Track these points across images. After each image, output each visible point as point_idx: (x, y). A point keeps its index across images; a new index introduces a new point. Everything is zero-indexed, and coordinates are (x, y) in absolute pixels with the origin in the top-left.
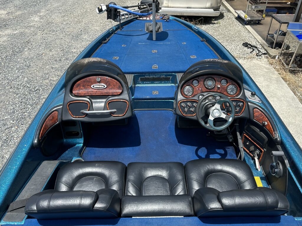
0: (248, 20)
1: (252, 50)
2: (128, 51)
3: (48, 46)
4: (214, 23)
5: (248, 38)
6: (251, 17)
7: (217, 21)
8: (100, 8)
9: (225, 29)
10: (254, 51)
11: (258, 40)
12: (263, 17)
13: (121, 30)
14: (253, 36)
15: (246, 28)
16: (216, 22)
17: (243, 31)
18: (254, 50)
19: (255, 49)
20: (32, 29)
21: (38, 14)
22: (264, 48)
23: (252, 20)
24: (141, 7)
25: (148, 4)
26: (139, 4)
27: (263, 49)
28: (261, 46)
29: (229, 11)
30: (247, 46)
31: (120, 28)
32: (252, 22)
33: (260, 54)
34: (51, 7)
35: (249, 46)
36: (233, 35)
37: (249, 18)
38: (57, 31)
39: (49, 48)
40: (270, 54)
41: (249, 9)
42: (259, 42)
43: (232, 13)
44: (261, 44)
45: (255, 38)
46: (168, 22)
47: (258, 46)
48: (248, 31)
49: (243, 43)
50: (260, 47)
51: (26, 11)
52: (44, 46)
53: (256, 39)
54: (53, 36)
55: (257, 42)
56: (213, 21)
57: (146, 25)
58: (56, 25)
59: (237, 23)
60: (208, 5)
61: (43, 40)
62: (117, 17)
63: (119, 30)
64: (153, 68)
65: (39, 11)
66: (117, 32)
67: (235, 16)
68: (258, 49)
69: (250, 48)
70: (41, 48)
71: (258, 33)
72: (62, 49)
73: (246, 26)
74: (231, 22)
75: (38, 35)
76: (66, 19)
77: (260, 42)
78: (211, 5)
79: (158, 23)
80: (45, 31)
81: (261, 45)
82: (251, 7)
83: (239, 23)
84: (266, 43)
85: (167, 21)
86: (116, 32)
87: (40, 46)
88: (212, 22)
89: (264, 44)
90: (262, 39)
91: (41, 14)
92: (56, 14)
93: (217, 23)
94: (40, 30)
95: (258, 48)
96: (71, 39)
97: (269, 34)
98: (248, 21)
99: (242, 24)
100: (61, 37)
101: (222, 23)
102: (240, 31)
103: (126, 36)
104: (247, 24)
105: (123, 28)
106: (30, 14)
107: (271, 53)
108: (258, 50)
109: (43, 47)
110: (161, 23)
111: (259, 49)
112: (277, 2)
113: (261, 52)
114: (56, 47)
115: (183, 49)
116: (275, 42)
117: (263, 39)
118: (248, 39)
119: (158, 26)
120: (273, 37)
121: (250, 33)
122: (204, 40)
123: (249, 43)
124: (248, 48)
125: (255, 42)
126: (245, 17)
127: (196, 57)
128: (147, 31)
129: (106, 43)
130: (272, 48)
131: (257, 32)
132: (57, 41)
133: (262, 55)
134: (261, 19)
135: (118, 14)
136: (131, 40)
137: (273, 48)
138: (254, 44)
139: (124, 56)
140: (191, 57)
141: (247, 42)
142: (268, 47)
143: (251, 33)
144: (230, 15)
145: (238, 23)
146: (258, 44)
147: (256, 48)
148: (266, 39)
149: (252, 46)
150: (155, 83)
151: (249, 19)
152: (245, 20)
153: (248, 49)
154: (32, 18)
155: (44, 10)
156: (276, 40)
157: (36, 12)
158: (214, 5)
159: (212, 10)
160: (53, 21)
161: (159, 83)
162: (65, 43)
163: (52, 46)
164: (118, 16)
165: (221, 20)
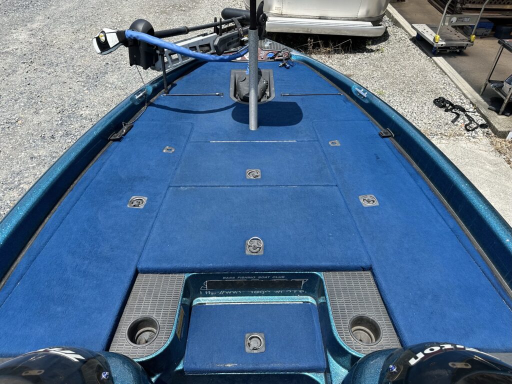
0: (440, 46)
1: (455, 116)
2: (178, 172)
3: (33, 101)
4: (372, 51)
5: (442, 87)
6: (447, 40)
7: (376, 46)
8: (103, 39)
9: (393, 63)
10: (459, 119)
11: (465, 92)
12: (470, 41)
13: (168, 93)
14: (452, 81)
15: (436, 63)
16: (374, 47)
17: (431, 69)
18: (458, 115)
19: (461, 113)
20: (9, 60)
21: (29, 25)
22: (479, 112)
23: (448, 46)
24: (221, 27)
25: (238, 20)
26: (216, 19)
27: (477, 114)
28: (471, 106)
29: (396, 23)
30: (444, 106)
31: (165, 87)
32: (448, 51)
33: (474, 126)
34: (55, 11)
35: (447, 105)
36: (412, 79)
37: (444, 43)
38: (57, 65)
39: (34, 106)
40: (494, 127)
41: (444, 24)
42: (467, 98)
43: (403, 28)
44: (471, 103)
45: (457, 87)
46: (288, 68)
47: (467, 107)
48: (441, 69)
49: (435, 100)
50: (471, 110)
51: (6, 19)
52: (26, 100)
53: (460, 90)
54: (48, 76)
55: (463, 97)
56: (369, 45)
57: (232, 76)
58: (59, 51)
59: (416, 50)
60: (362, 13)
61: (26, 86)
62: (157, 60)
63: (162, 95)
64: (248, 253)
65: (31, 20)
66: (158, 99)
67: (409, 34)
68: (468, 113)
69: (451, 110)
70: (16, 106)
71: (462, 76)
72: (62, 108)
73: (435, 58)
74: (404, 49)
75: (18, 73)
76: (81, 36)
77: (469, 97)
78: (368, 12)
79: (263, 71)
80: (33, 65)
81: (473, 105)
82: (450, 19)
83: (420, 51)
84: (483, 98)
85: (284, 65)
86: (155, 98)
87: (16, 100)
88: (368, 47)
89: (478, 101)
90: (472, 89)
91: (34, 26)
92: (62, 26)
93: (378, 50)
94: (24, 63)
95: (465, 111)
96: (83, 84)
97: (489, 81)
98: (439, 48)
99: (427, 54)
100: (64, 80)
101: (387, 49)
102: (425, 68)
103: (180, 114)
104: (436, 53)
105: (175, 85)
106: (13, 25)
107: (497, 126)
108: (467, 115)
109: (22, 104)
110: (271, 71)
111: (470, 114)
112: (494, 8)
113: (474, 121)
114: (50, 104)
115: (333, 167)
116: (506, 102)
117: (474, 89)
118: (444, 88)
119: (263, 83)
120: (500, 88)
121: (446, 74)
122: (389, 134)
123: (446, 98)
124: (446, 111)
125: (458, 97)
126: (434, 39)
127: (377, 204)
128: (235, 96)
129: (119, 140)
130: (498, 112)
131: (460, 73)
132: (54, 87)
133: (476, 128)
134: (467, 44)
135: (158, 52)
136: (190, 127)
137: (500, 113)
138: (456, 100)
139: (164, 192)
140: (362, 201)
141: (442, 96)
142: (489, 109)
143: (448, 74)
144: (400, 33)
145: (418, 52)
146: (465, 101)
147: (463, 110)
148: (482, 90)
149: (454, 107)
150: (253, 295)
151: (442, 45)
152: (435, 46)
153: (447, 113)
154: (14, 35)
155: (41, 18)
156: (508, 97)
157: (24, 22)
158: (374, 13)
159: (370, 23)
160: (54, 42)
161: (266, 295)
162: (69, 93)
163: (41, 102)
164: (160, 57)
165: (384, 43)
